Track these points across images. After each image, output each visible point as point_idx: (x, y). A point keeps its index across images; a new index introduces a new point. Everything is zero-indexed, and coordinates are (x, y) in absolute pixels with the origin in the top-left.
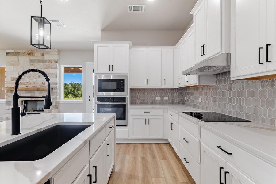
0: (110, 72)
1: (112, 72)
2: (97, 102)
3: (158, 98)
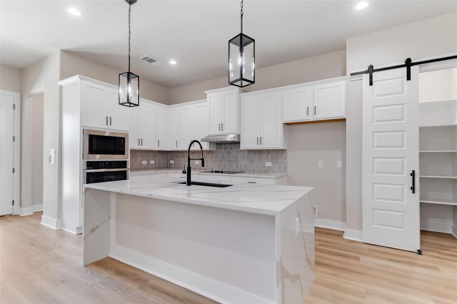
0: (106, 127)
1: (110, 127)
2: (87, 169)
3: (145, 162)
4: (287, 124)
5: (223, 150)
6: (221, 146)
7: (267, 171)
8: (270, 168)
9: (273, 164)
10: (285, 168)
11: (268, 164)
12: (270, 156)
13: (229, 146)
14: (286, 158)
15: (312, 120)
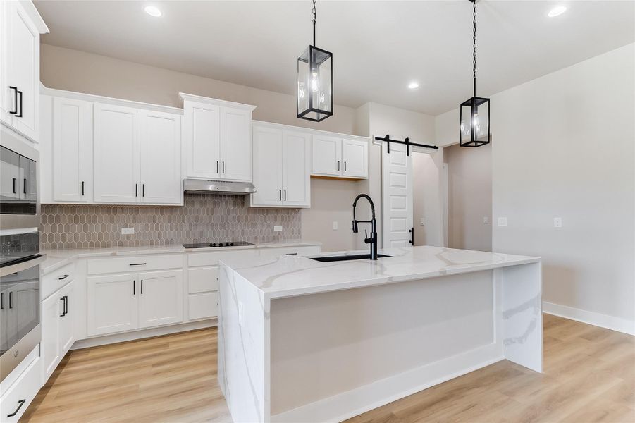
1: (14, 123)
4: (312, 177)
5: (197, 206)
6: (192, 198)
7: (275, 238)
8: (279, 234)
9: (284, 227)
10: (299, 232)
11: (278, 228)
12: (279, 217)
13: (209, 199)
14: (300, 220)
15: (340, 176)
